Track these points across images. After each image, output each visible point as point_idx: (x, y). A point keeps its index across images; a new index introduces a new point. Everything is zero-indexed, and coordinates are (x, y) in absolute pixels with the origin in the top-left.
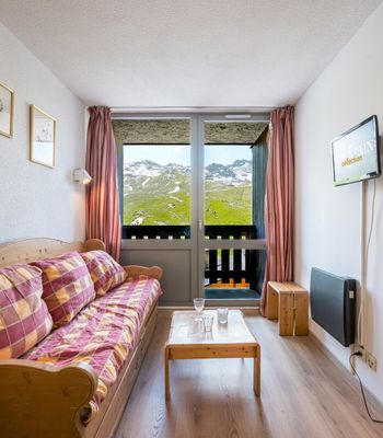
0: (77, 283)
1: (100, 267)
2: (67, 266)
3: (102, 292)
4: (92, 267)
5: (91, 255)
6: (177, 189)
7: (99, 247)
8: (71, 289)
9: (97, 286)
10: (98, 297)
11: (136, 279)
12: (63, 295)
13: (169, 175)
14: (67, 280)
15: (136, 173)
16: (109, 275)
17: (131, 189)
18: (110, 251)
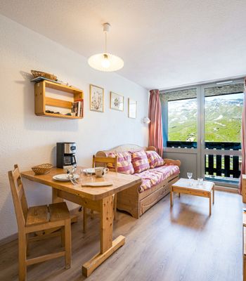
0: (142, 160)
1: (152, 157)
2: (140, 154)
3: (152, 166)
4: (149, 157)
5: (149, 152)
6: (221, 117)
7: (153, 150)
8: (140, 162)
9: (150, 164)
10: (151, 168)
11: (168, 165)
12: (137, 163)
13: (214, 107)
14: (139, 159)
15: (190, 108)
16: (155, 161)
17: (186, 118)
18: (158, 152)
